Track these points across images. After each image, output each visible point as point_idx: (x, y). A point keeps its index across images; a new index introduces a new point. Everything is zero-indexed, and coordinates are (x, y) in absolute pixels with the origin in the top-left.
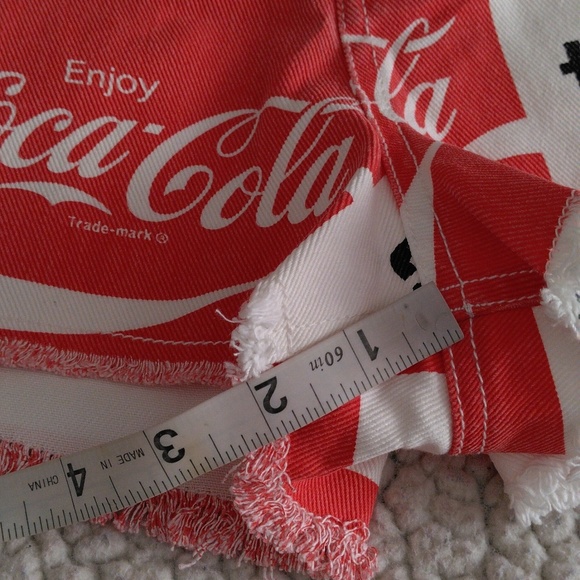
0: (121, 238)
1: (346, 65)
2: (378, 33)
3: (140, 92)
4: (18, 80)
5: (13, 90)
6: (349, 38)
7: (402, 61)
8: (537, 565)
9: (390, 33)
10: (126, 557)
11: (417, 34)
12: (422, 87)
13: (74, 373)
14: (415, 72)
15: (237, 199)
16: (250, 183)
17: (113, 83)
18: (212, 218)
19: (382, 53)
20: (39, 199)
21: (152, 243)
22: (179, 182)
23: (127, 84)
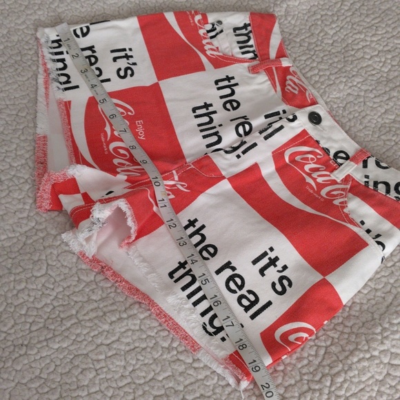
0: (102, 145)
1: (165, 173)
2: (179, 177)
3: (140, 136)
4: (132, 113)
5: (130, 113)
6: (174, 172)
7: (174, 185)
8: (54, 244)
9: (181, 179)
10: (30, 168)
11: (182, 185)
12: (170, 193)
13: (67, 146)
14: (173, 190)
15: (123, 164)
16: (128, 165)
17: (140, 130)
18: (116, 161)
19: (173, 180)
20: (105, 126)
21: (104, 151)
22: (122, 151)
23: (141, 133)
